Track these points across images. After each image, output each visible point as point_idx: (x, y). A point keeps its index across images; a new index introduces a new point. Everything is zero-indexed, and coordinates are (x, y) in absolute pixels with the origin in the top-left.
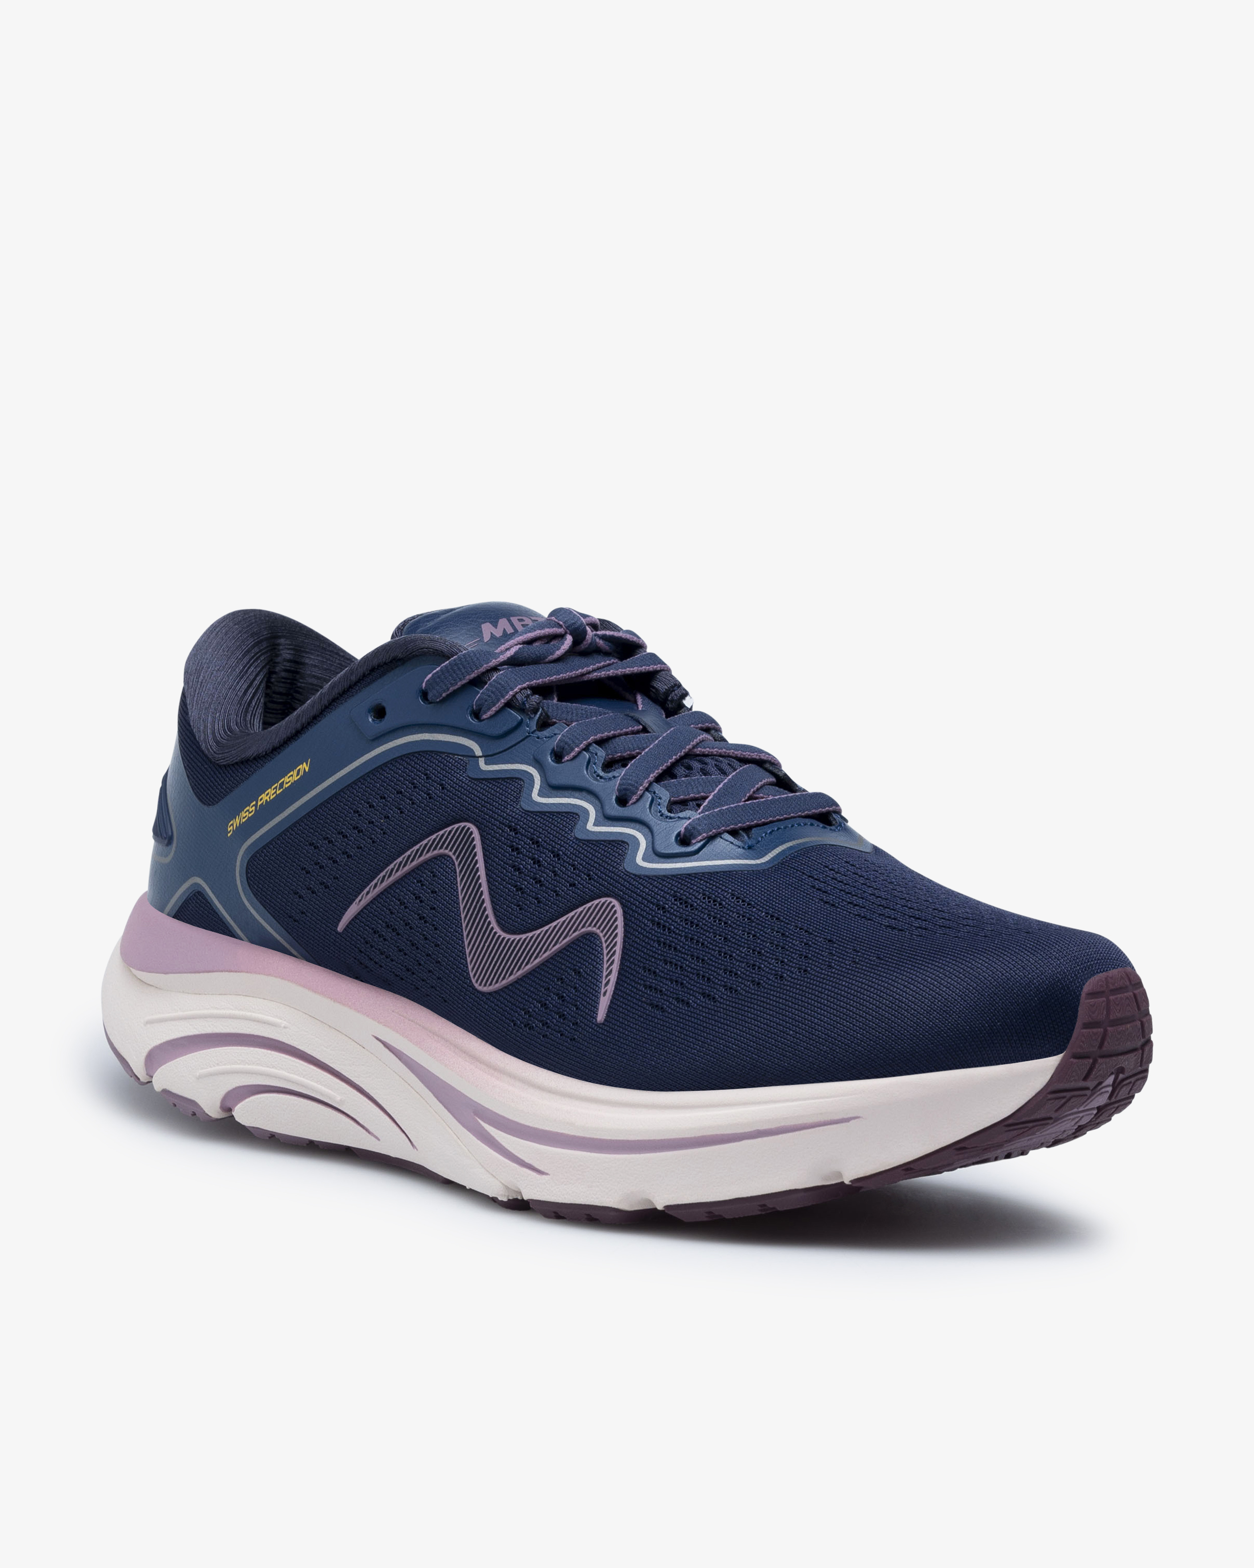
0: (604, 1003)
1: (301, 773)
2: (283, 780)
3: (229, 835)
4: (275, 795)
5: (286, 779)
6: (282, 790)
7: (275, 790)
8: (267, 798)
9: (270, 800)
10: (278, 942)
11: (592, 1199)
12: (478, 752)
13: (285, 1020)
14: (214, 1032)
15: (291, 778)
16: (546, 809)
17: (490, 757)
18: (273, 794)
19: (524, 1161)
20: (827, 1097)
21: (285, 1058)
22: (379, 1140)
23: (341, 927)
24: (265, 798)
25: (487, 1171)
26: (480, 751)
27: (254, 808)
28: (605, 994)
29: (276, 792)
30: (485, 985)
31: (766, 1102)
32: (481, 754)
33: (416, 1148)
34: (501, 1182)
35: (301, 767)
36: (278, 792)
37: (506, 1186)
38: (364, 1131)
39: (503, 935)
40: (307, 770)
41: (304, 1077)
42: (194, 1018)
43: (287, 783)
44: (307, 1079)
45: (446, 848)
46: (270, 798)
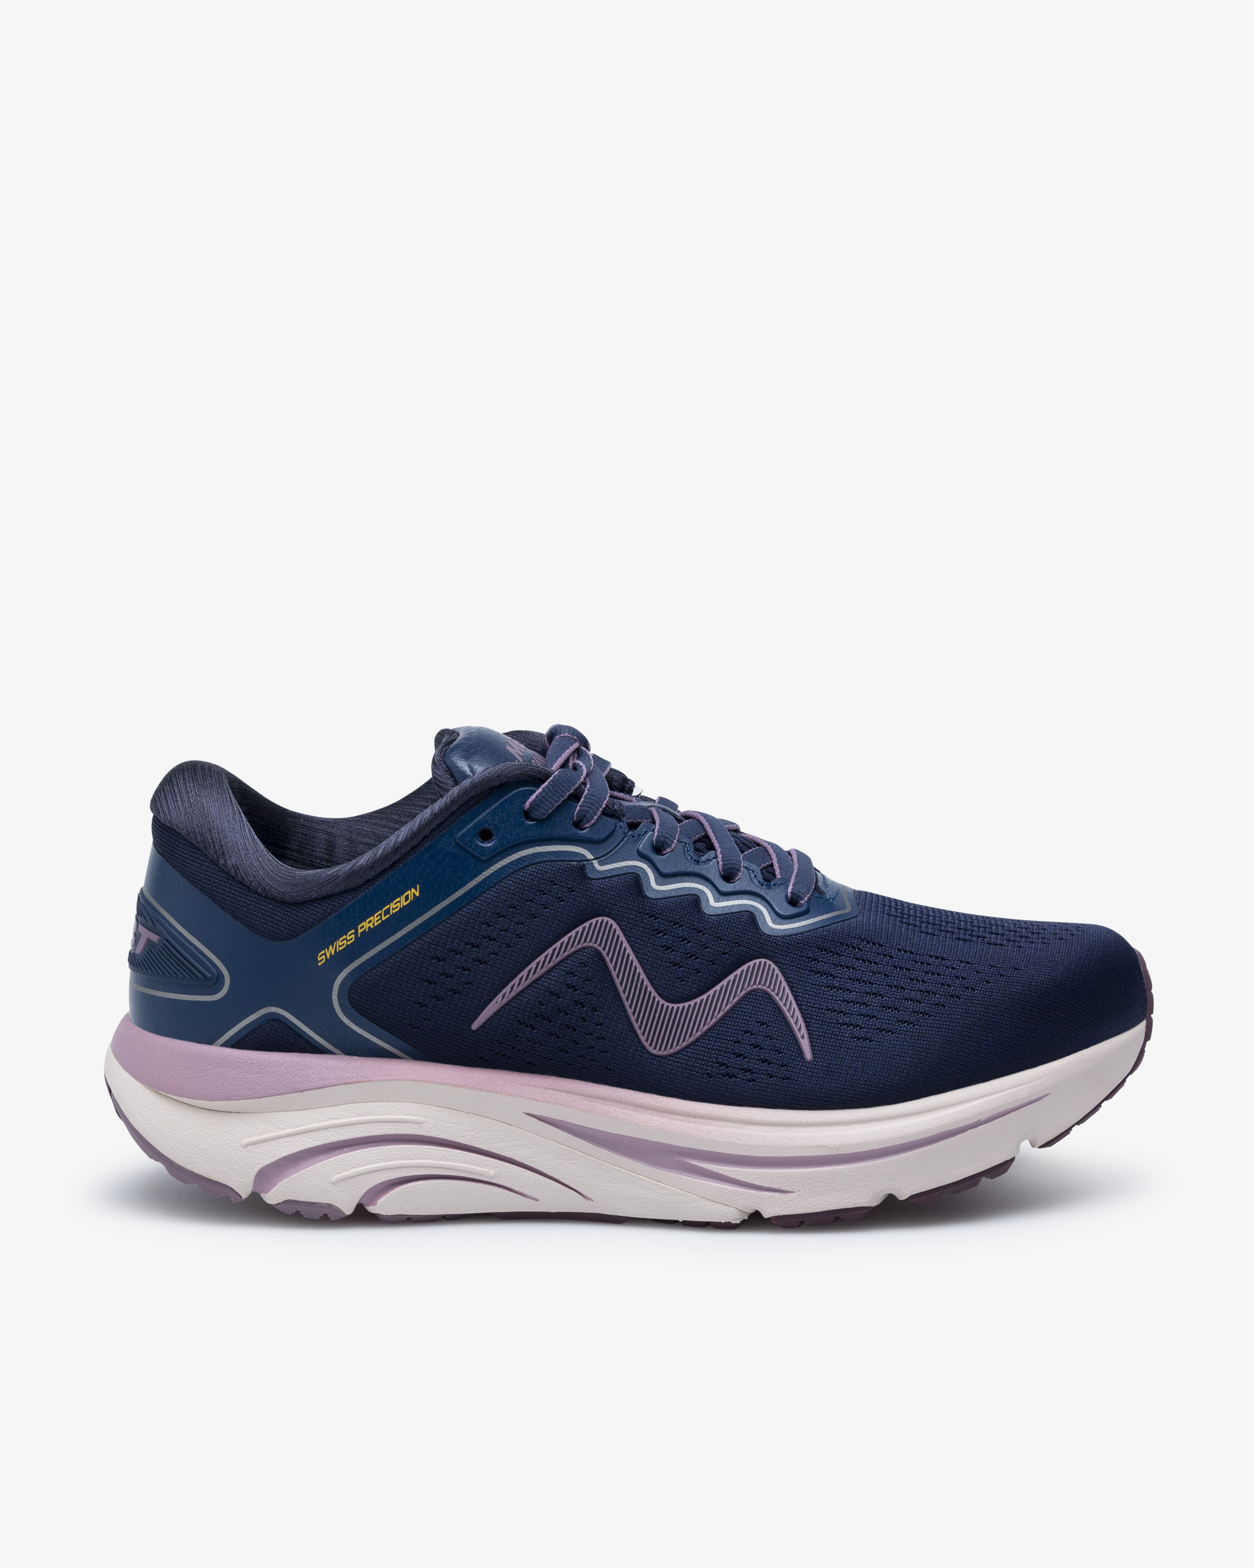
0: (805, 1044)
1: (411, 898)
2: (388, 906)
3: (320, 964)
4: (380, 921)
5: (392, 905)
6: (388, 916)
7: (379, 917)
8: (371, 925)
9: (374, 927)
10: (386, 1050)
11: (845, 1204)
12: (590, 856)
13: (420, 1116)
14: (340, 1140)
15: (398, 904)
16: (667, 895)
17: (603, 860)
18: (377, 921)
19: (763, 1187)
20: (1027, 1083)
21: (429, 1149)
22: (537, 1200)
23: (475, 1026)
24: (366, 925)
25: (715, 1202)
26: (591, 856)
27: (353, 936)
28: (803, 1037)
29: (381, 918)
30: (660, 1049)
31: (981, 1097)
32: (593, 858)
33: (590, 1199)
34: (736, 1208)
35: (409, 892)
36: (384, 918)
37: (741, 1210)
38: (520, 1196)
39: (666, 1004)
40: (417, 894)
41: (451, 1161)
42: (310, 1132)
43: (393, 909)
44: (454, 1162)
45: (590, 941)
46: (373, 924)
